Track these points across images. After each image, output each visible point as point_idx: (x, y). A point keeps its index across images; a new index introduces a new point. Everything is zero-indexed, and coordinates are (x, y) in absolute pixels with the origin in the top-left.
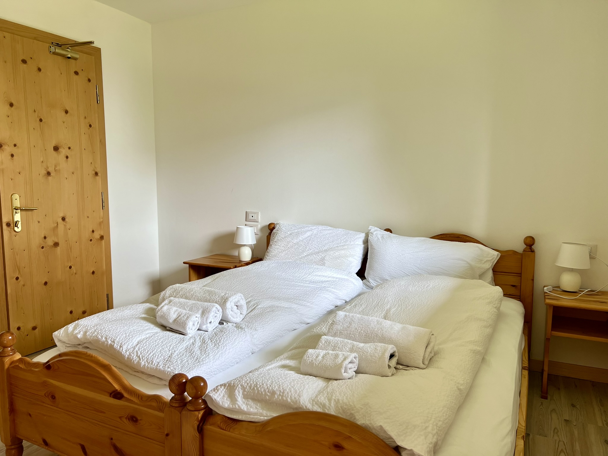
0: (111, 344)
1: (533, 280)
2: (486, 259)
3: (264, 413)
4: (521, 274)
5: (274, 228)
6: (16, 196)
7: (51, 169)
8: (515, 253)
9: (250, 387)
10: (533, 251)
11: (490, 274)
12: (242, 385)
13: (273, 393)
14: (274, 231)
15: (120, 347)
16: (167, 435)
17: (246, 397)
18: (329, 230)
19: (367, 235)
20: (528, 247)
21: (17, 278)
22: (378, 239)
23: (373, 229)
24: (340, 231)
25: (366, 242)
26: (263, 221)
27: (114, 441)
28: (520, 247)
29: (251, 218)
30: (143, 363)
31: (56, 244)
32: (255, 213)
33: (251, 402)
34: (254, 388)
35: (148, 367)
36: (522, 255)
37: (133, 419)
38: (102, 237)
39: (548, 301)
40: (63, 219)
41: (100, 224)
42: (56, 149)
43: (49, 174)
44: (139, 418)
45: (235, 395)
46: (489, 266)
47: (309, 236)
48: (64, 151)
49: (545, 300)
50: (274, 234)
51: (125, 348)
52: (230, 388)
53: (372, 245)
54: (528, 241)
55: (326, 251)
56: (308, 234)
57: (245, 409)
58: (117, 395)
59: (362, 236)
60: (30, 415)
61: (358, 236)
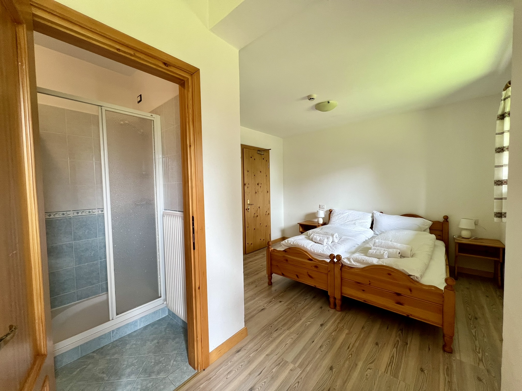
0: (303, 246)
1: (448, 233)
2: (426, 225)
3: (362, 266)
4: (442, 230)
5: (332, 211)
6: (248, 200)
7: (257, 191)
8: (439, 222)
9: (355, 259)
10: (448, 221)
11: (428, 230)
12: (352, 258)
13: (363, 260)
14: (332, 212)
15: (307, 247)
16: (329, 271)
17: (354, 261)
18: (356, 212)
19: (373, 214)
20: (445, 220)
21: (248, 227)
22: (378, 216)
23: (375, 212)
24: (360, 213)
25: (373, 217)
26: (327, 208)
27: (309, 273)
28: (441, 219)
29: (321, 207)
30: (315, 252)
31: (257, 216)
32: (323, 205)
33: (356, 263)
34: (356, 259)
35: (318, 253)
36: (442, 223)
37: (316, 267)
38: (269, 214)
39: (456, 241)
40: (259, 207)
41: (268, 209)
42: (258, 184)
43: (256, 193)
44: (318, 267)
45: (351, 261)
46: (428, 227)
47: (348, 215)
48: (260, 185)
49: (454, 241)
50: (332, 213)
51: (308, 247)
52: (349, 259)
53: (375, 218)
54: (445, 217)
55: (355, 220)
56: (347, 213)
57: (355, 264)
58: (310, 260)
59: (371, 215)
60: (278, 266)
61: (369, 215)
